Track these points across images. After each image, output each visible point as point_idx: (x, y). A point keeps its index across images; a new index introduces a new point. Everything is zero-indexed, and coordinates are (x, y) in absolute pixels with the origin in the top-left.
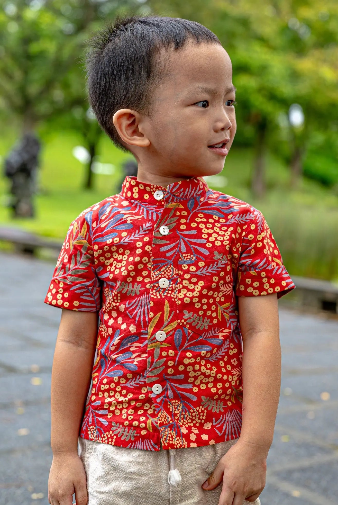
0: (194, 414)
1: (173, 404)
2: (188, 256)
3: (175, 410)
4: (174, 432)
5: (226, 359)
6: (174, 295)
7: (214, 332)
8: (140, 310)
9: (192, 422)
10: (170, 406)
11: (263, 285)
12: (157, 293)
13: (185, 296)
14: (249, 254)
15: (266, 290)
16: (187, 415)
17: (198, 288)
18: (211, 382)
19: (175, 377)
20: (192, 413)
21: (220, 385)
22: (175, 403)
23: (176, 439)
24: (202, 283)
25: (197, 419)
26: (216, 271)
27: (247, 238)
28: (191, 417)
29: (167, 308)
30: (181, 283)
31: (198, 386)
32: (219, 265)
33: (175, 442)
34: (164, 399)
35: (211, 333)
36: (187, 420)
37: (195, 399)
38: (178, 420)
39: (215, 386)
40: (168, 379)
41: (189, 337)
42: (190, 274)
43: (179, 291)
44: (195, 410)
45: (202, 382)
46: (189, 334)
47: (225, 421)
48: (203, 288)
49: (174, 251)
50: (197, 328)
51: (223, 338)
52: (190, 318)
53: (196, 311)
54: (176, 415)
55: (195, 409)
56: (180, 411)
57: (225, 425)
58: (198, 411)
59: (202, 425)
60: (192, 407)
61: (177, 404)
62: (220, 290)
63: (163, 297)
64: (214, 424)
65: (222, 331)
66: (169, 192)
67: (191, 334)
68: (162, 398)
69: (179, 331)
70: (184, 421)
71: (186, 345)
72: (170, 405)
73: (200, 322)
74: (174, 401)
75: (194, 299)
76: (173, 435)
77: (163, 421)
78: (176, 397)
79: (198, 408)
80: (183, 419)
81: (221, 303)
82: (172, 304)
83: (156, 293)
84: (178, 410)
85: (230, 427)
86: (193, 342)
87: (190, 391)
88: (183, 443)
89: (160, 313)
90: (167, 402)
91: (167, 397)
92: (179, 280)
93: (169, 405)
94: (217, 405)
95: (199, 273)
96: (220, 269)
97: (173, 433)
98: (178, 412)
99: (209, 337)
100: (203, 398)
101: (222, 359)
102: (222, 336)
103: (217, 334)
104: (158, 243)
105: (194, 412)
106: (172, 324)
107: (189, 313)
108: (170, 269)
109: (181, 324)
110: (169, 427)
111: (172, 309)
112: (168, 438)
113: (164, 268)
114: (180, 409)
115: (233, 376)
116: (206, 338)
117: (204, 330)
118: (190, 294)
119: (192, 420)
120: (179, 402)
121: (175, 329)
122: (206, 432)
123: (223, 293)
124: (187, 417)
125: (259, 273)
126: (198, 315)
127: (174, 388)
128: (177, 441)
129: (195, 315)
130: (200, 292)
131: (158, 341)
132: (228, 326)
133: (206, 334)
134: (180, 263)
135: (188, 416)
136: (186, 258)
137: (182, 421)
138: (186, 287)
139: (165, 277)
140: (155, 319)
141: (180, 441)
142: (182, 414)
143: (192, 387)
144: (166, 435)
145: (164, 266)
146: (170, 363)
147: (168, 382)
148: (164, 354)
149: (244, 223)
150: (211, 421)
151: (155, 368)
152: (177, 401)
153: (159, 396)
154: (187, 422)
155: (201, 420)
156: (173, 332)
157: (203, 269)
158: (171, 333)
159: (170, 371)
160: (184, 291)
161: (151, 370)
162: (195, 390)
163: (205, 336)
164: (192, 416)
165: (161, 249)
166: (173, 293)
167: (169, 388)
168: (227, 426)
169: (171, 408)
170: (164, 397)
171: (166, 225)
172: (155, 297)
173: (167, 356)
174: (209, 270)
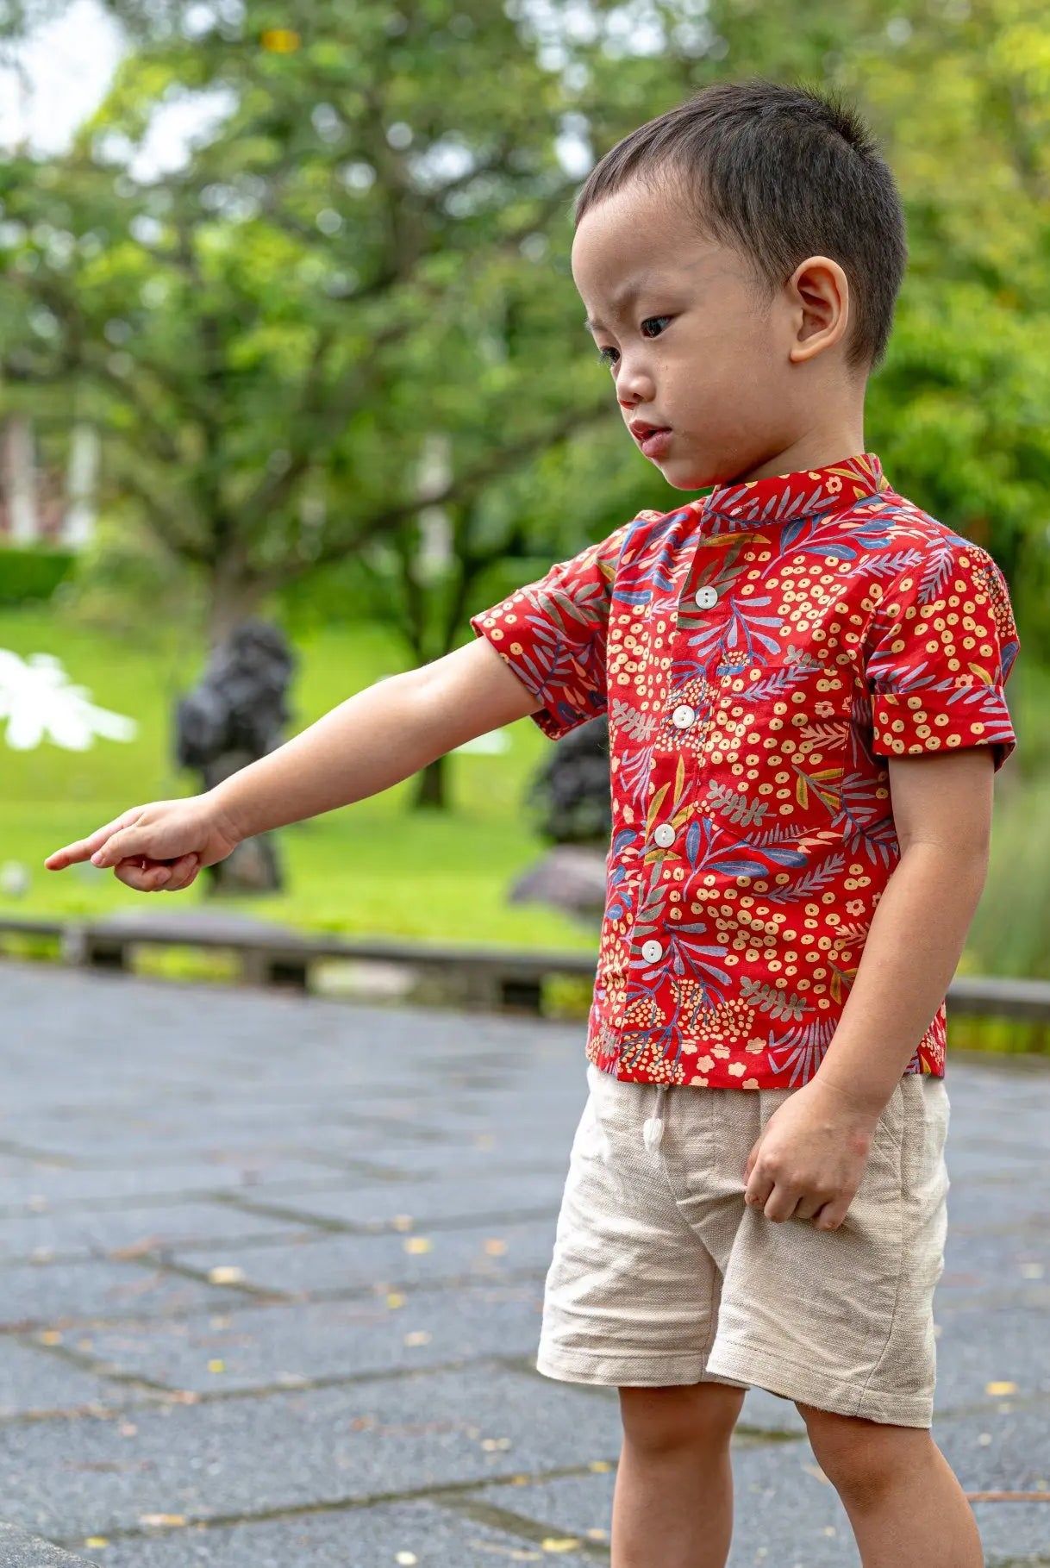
0: (724, 1015)
1: (684, 988)
2: (738, 656)
3: (685, 1002)
4: (661, 1048)
5: (829, 898)
6: (697, 745)
7: (784, 833)
8: (644, 776)
9: (721, 1032)
10: (675, 991)
11: (915, 729)
12: (670, 739)
13: (716, 748)
14: (887, 653)
15: (922, 742)
16: (711, 1016)
17: (739, 730)
18: (773, 948)
19: (686, 928)
20: (720, 1012)
21: (791, 956)
22: (687, 985)
23: (661, 1063)
24: (750, 719)
25: (732, 1028)
26: (782, 689)
27: (884, 613)
28: (719, 1021)
29: (680, 775)
30: (713, 719)
31: (741, 954)
32: (791, 677)
33: (653, 1069)
34: (665, 974)
35: (775, 835)
36: (711, 1027)
37: (727, 980)
38: (686, 1023)
39: (780, 957)
40: (673, 931)
41: (713, 840)
42: (732, 697)
43: (708, 737)
44: (727, 1007)
45: (749, 946)
46: (713, 833)
47: (799, 1042)
48: (750, 730)
49: (714, 644)
50: (733, 820)
51: (810, 852)
52: (718, 798)
53: (732, 783)
54: (684, 1012)
55: (727, 1003)
56: (696, 1004)
57: (797, 1051)
58: (731, 1008)
59: (742, 1042)
60: (721, 998)
61: (690, 988)
62: (802, 736)
63: (678, 748)
64: (772, 1044)
65: (813, 835)
66: (709, 509)
67: (717, 834)
68: (659, 972)
69: (697, 827)
70: (701, 1028)
71: (707, 857)
72: (676, 989)
73: (742, 808)
74: (685, 982)
75: (730, 755)
76: (655, 1052)
77: (638, 1020)
78: (691, 973)
79: (732, 1003)
80: (699, 1023)
81: (807, 768)
82: (691, 765)
83: (667, 739)
84: (692, 1002)
85: (809, 1058)
86: (721, 851)
87: (718, 962)
88: (674, 1073)
89: (669, 784)
90: (670, 982)
91: (671, 970)
92: (712, 710)
93: (673, 988)
94: (788, 1003)
95: (748, 696)
96: (792, 686)
97: (657, 1049)
98: (692, 1006)
99: (767, 846)
100: (744, 980)
101: (816, 898)
102: (808, 847)
103: (795, 841)
104: (687, 628)
105: (724, 1010)
106: (685, 809)
107: (719, 787)
108: (700, 685)
109: (700, 811)
110: (651, 1036)
111: (689, 775)
112: (639, 1059)
113: (689, 684)
114: (698, 999)
115: (834, 938)
116: (757, 847)
117: (752, 827)
118: (725, 745)
119: (722, 1029)
120: (697, 986)
121: (689, 822)
122: (748, 1059)
123: (814, 744)
124: (711, 1019)
125: (903, 700)
126: (736, 791)
127: (685, 952)
128: (660, 1066)
129: (730, 791)
130: (744, 739)
131: (660, 848)
132: (835, 824)
133: (758, 837)
134: (719, 673)
135: (713, 1017)
136: (733, 660)
137: (697, 1027)
138: (720, 728)
139: (688, 704)
140: (658, 797)
141: (668, 1067)
142: (701, 1012)
143: (725, 955)
144: (634, 1052)
145: (689, 680)
146: (674, 896)
147: (675, 937)
148: (667, 875)
149: (893, 574)
150: (765, 1037)
151: (650, 906)
152: (691, 982)
153: (655, 966)
154: (709, 1030)
155: (742, 1030)
156: (687, 827)
157: (757, 686)
158: (683, 830)
159: (675, 913)
160: (717, 737)
161: (644, 910)
162: (732, 960)
163: (756, 842)
164: (720, 1017)
165: (691, 640)
166: (697, 741)
167: (676, 951)
168: (802, 1057)
169: (677, 995)
170: (665, 970)
171: (714, 586)
172: (663, 749)
173: (672, 880)
174: (769, 689)
